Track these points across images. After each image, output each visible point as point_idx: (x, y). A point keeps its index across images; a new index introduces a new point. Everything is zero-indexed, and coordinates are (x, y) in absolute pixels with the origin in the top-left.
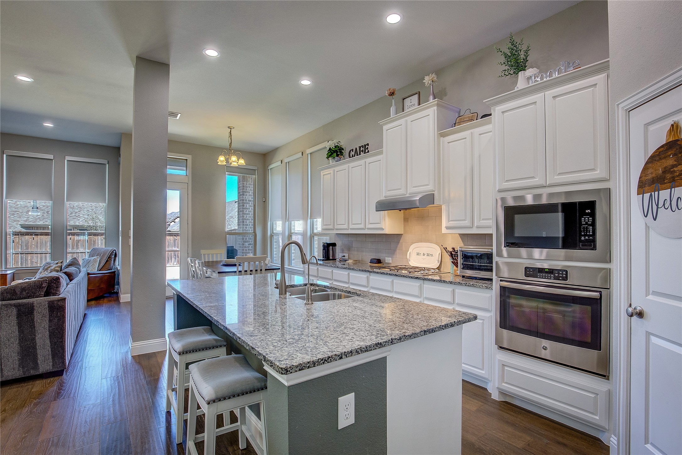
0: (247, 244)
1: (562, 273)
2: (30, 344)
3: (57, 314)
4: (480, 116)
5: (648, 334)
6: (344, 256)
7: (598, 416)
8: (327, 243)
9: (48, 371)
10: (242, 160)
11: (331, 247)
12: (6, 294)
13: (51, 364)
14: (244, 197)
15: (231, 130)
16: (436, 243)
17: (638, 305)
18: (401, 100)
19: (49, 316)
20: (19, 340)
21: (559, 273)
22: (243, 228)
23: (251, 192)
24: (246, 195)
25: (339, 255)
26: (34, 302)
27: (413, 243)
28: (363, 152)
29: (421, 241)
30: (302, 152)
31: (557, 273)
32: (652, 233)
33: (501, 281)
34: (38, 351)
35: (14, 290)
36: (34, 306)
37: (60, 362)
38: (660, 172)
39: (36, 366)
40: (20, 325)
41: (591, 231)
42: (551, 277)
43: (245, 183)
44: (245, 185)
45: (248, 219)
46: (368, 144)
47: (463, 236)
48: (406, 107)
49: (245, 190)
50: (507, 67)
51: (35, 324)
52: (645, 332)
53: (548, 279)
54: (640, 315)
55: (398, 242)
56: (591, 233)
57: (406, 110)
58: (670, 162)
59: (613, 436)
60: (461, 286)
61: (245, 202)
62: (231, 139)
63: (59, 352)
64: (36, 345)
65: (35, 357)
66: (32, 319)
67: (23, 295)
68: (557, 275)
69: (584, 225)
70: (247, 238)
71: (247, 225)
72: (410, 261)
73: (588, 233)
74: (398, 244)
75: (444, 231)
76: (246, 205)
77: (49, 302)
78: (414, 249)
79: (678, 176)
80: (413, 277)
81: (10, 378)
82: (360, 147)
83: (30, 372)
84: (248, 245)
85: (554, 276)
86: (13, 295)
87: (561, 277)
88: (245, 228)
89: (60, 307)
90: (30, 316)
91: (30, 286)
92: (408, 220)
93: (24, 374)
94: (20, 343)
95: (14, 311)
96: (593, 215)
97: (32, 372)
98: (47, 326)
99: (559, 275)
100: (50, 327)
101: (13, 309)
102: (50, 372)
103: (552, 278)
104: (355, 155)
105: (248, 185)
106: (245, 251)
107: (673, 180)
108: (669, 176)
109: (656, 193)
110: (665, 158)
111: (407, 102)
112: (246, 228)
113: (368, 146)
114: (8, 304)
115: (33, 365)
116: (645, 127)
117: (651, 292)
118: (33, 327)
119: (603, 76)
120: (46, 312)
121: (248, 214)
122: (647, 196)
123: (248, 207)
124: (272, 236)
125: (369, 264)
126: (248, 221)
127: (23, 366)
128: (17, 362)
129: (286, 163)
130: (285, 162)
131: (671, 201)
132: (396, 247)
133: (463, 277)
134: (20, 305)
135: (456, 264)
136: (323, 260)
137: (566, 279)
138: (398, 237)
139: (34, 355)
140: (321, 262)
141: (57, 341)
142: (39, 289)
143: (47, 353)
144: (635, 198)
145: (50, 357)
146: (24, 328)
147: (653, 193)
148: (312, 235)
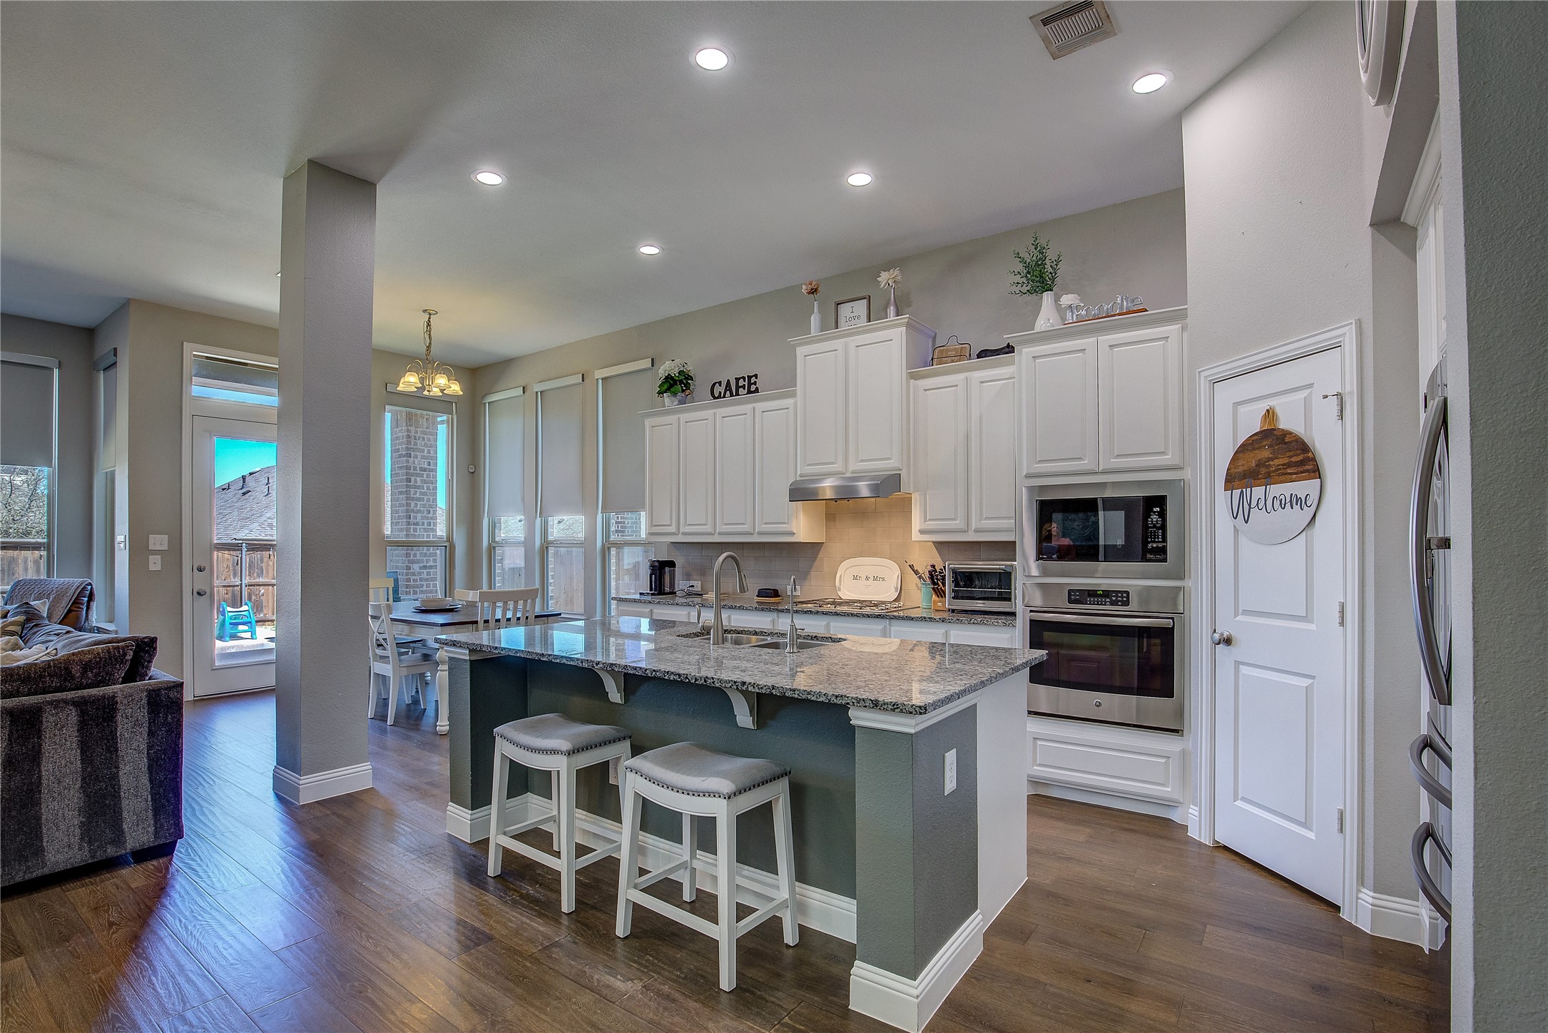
0: (416, 567)
1: (1122, 595)
2: (106, 789)
3: (167, 718)
4: (975, 351)
5: (1238, 663)
6: (693, 586)
7: (1170, 787)
8: (658, 561)
9: (144, 844)
10: (456, 384)
11: (667, 569)
12: (50, 678)
13: (152, 829)
14: (411, 460)
15: (429, 318)
16: (891, 558)
17: (1224, 629)
18: (833, 307)
19: (150, 723)
20: (82, 780)
21: (1117, 596)
22: (408, 530)
23: (426, 451)
24: (416, 457)
25: (681, 585)
26: (117, 692)
27: (844, 559)
28: (744, 389)
29: (861, 554)
30: (583, 375)
31: (1114, 596)
32: (1242, 539)
33: (1031, 611)
34: (124, 803)
35: (66, 669)
36: (117, 703)
37: (171, 825)
38: (1254, 464)
39: (119, 838)
40: (85, 747)
41: (1160, 537)
42: (1106, 602)
43: (412, 429)
44: (413, 432)
45: (419, 511)
46: (756, 376)
47: (940, 545)
48: (842, 320)
49: (412, 446)
50: (1024, 280)
51: (117, 742)
52: (1233, 662)
53: (1098, 604)
54: (1228, 641)
55: (814, 557)
56: (1160, 540)
57: (844, 326)
58: (1265, 454)
59: (1191, 806)
60: (962, 625)
61: (412, 471)
62: (430, 335)
63: (168, 801)
64: (119, 789)
65: (117, 817)
66: (112, 732)
67: (89, 678)
68: (1114, 598)
69: (1151, 528)
70: (418, 552)
71: (417, 524)
72: (840, 590)
73: (1157, 540)
74: (814, 561)
75: (915, 536)
76: (416, 480)
77: (149, 693)
78: (848, 568)
79: (1274, 472)
80: (871, 615)
81: (61, 867)
82: (737, 380)
83: (106, 851)
84: (420, 568)
85: (1111, 599)
86: (65, 680)
87: (1120, 601)
88: (412, 530)
89: (173, 702)
90: (108, 725)
91: (101, 658)
92: (835, 518)
93: (93, 857)
94: (84, 787)
95: (73, 716)
96: (1162, 514)
97: (111, 851)
98: (144, 747)
99: (1117, 598)
100: (149, 748)
101: (70, 710)
102: (150, 848)
103: (1108, 603)
104: (725, 393)
105: (419, 434)
106: (412, 583)
107: (1268, 475)
108: (1263, 470)
109: (1249, 489)
110: (1258, 448)
111: (845, 310)
112: (415, 530)
113: (756, 378)
114: (58, 701)
115: (112, 834)
116: (1233, 407)
117: (1240, 611)
118: (113, 749)
119: (1176, 327)
120: (143, 714)
121: (418, 499)
122: (1237, 493)
123: (419, 483)
124: (491, 549)
125: (756, 598)
126: (419, 516)
127: (90, 838)
128: (78, 831)
129: (537, 392)
130: (535, 391)
131: (1266, 501)
132: (811, 567)
133: (953, 611)
134: (85, 701)
135: (940, 593)
136: (652, 594)
137: (1126, 603)
138: (814, 548)
139: (115, 812)
140: (649, 598)
141: (166, 778)
142: (120, 666)
143: (143, 805)
144: (1221, 495)
145: (150, 814)
146: (94, 752)
147: (1244, 490)
148: (607, 545)
